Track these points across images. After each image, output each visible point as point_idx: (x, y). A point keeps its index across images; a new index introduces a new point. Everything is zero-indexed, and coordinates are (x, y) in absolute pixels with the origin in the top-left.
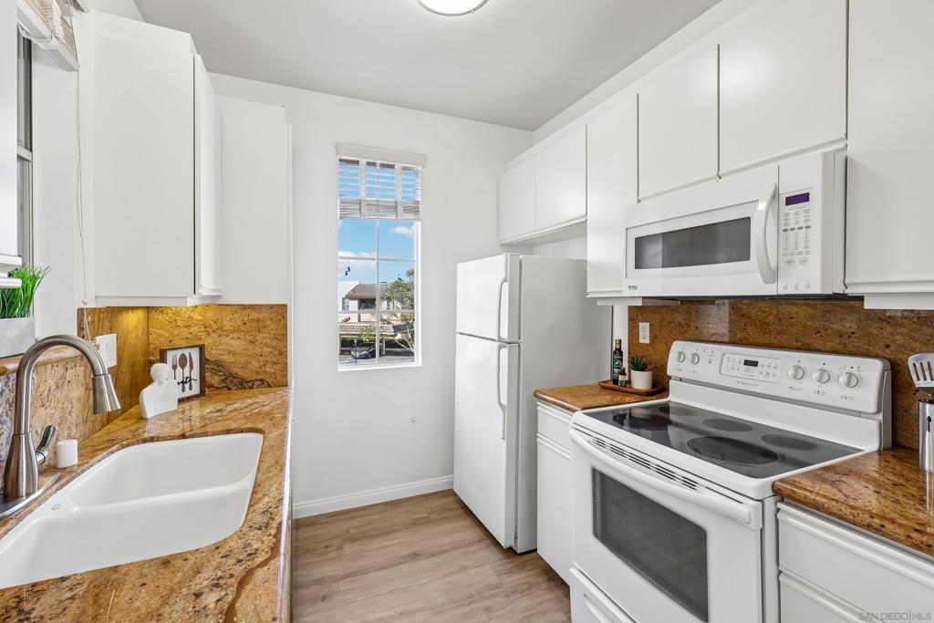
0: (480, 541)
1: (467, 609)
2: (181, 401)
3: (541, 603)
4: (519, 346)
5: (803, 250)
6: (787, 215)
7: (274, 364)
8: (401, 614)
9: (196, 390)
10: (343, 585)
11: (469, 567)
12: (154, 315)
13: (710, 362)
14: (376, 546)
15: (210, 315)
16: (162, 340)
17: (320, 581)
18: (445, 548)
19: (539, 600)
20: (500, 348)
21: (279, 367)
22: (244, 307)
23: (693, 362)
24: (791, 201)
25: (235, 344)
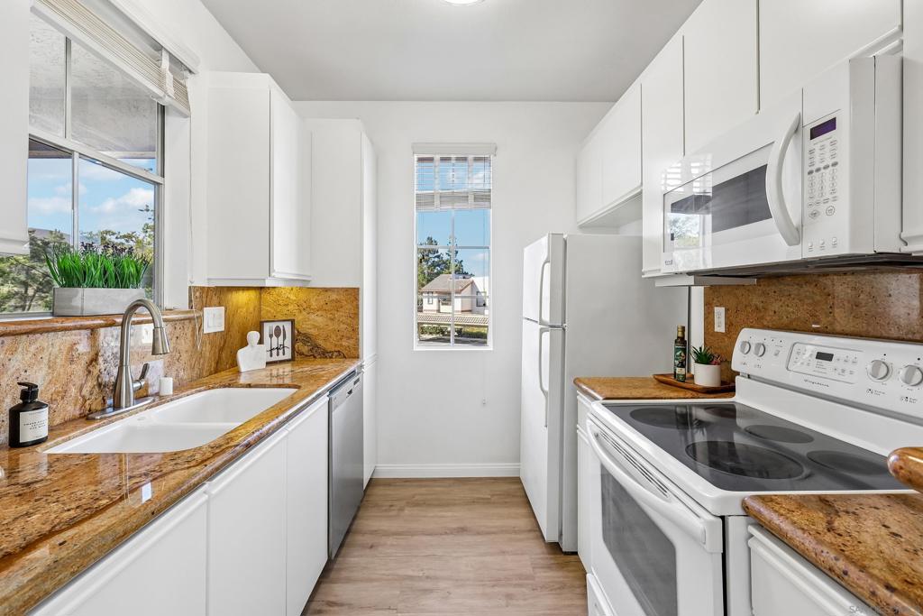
0: (530, 531)
1: (488, 590)
2: (268, 364)
3: (569, 606)
4: (564, 330)
5: (830, 197)
6: (811, 152)
7: (349, 338)
8: (427, 577)
9: (288, 355)
10: (390, 540)
11: (508, 552)
12: (265, 295)
13: (776, 355)
14: (432, 514)
15: (302, 296)
16: (269, 315)
17: (374, 533)
18: (494, 530)
19: (567, 603)
20: (542, 331)
21: (352, 342)
22: (326, 290)
23: (757, 354)
24: (817, 132)
25: (319, 320)
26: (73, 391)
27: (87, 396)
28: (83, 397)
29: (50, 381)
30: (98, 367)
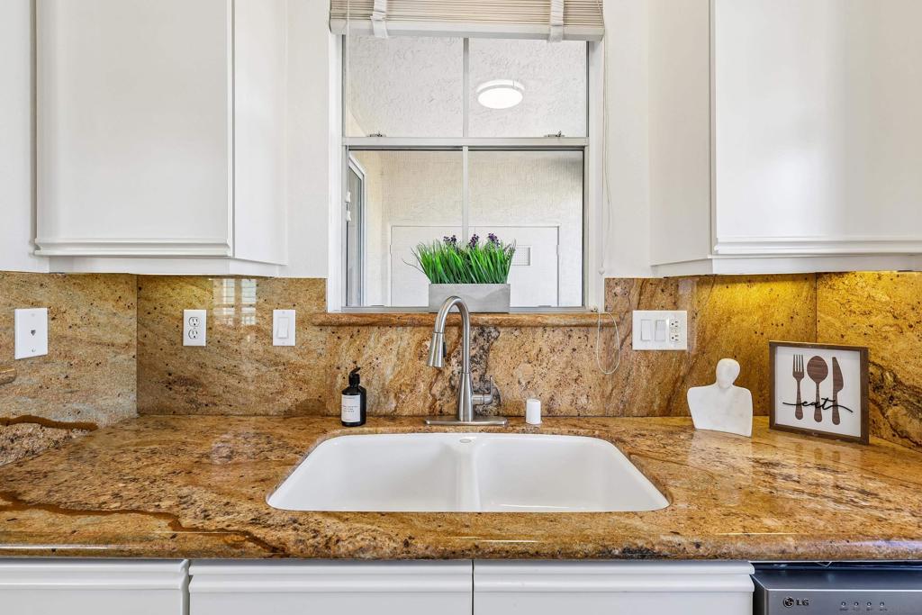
9: (852, 428)
16: (832, 331)
26: (422, 387)
27: (438, 396)
28: (433, 396)
29: (399, 372)
30: (450, 368)
